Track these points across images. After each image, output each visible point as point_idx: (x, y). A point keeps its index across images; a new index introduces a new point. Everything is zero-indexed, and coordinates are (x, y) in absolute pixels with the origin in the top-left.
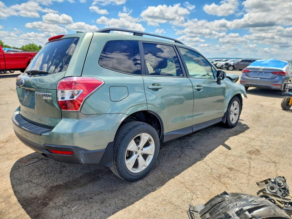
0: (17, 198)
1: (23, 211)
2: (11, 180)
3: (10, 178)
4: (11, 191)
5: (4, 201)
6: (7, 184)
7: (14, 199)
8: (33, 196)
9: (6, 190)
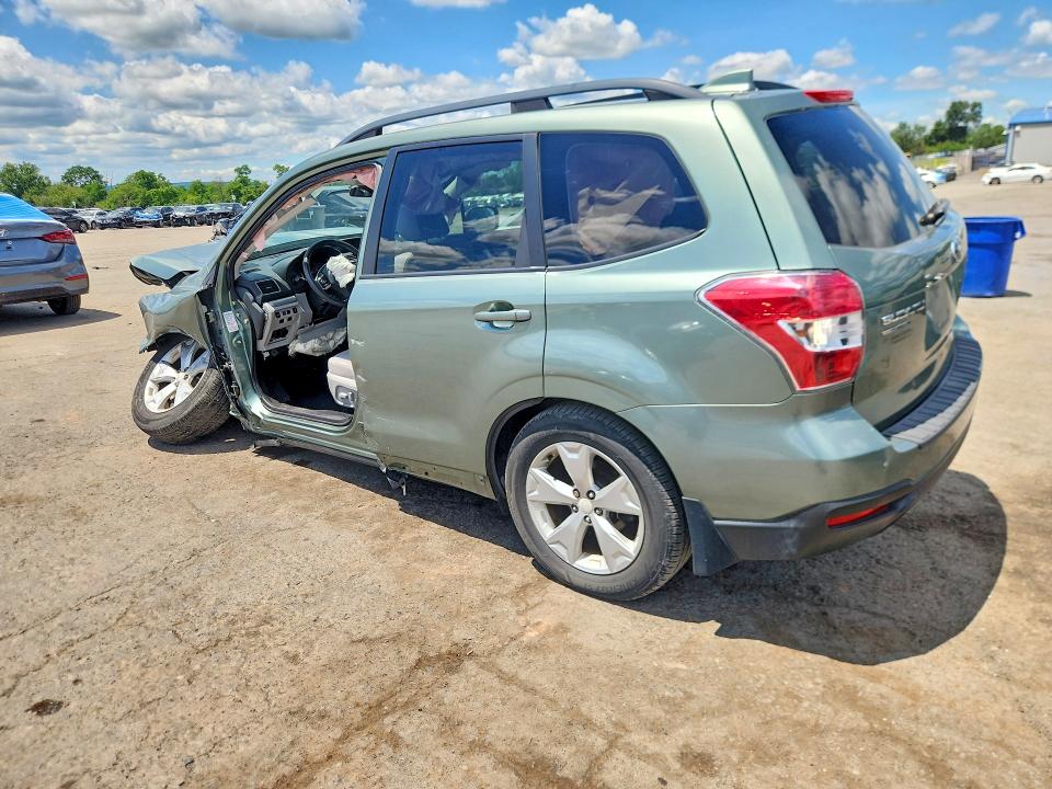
0: (1002, 559)
1: (1011, 534)
2: (978, 607)
3: (975, 614)
4: (1002, 580)
5: (1035, 571)
6: (999, 606)
7: (1009, 562)
8: (966, 541)
9: (1011, 591)
